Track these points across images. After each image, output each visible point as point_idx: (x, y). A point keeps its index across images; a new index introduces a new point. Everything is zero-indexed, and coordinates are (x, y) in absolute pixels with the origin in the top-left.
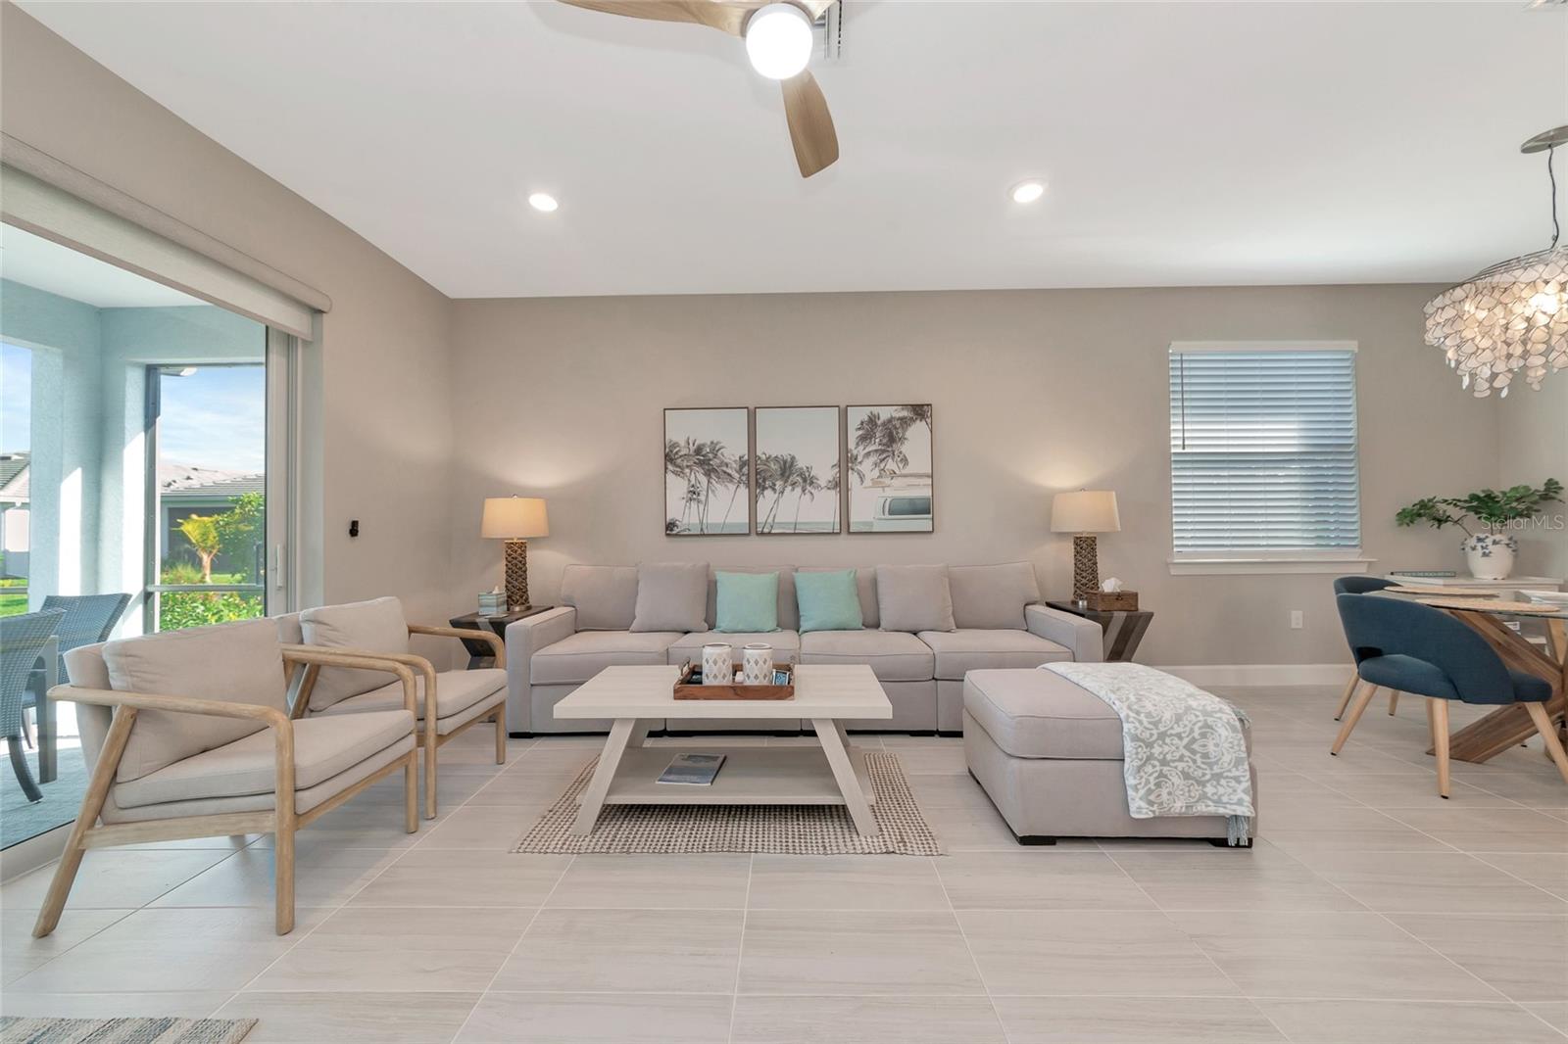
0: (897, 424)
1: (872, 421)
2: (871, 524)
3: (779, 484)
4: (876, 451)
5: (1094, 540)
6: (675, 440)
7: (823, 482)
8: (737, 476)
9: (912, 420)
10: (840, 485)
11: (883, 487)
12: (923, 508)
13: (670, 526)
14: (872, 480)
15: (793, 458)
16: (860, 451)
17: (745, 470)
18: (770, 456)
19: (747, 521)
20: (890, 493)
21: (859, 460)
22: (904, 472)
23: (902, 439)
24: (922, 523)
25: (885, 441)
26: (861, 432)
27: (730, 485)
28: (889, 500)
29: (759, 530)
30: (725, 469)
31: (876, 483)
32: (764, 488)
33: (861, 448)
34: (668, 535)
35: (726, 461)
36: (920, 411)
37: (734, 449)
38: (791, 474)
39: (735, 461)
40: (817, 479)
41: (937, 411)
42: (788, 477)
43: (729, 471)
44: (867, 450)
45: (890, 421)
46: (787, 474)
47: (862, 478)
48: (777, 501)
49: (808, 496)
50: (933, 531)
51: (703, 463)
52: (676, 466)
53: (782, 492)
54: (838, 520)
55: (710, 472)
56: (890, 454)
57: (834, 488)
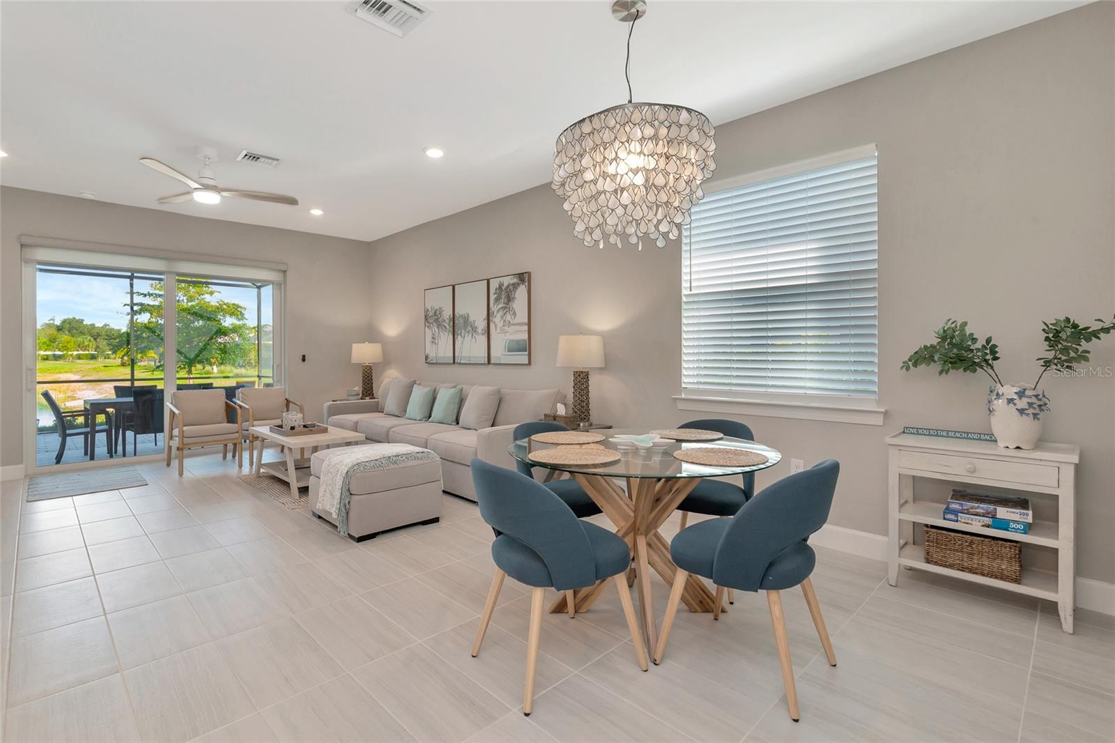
1: (500, 287)
2: (500, 358)
3: (463, 331)
4: (502, 308)
5: (587, 374)
6: (429, 307)
7: (480, 331)
8: (448, 327)
9: (518, 284)
10: (487, 332)
11: (505, 333)
12: (522, 347)
13: (427, 357)
14: (500, 328)
15: (468, 315)
16: (495, 309)
17: (451, 324)
18: (460, 314)
19: (452, 355)
20: (508, 337)
21: (495, 314)
22: (514, 322)
23: (514, 299)
24: (524, 358)
25: (506, 301)
26: (496, 296)
27: (446, 333)
28: (507, 341)
29: (457, 361)
30: (444, 323)
31: (502, 330)
33: (496, 306)
34: (426, 362)
35: (444, 318)
36: (524, 278)
37: (447, 312)
38: (467, 325)
39: (447, 319)
40: (477, 328)
41: (533, 277)
42: (467, 327)
43: (445, 325)
44: (498, 308)
45: (508, 287)
47: (496, 327)
48: (462, 343)
49: (474, 339)
50: (530, 363)
51: (437, 320)
52: (428, 323)
53: (464, 337)
54: (486, 355)
55: (439, 326)
56: (508, 309)
57: (485, 334)
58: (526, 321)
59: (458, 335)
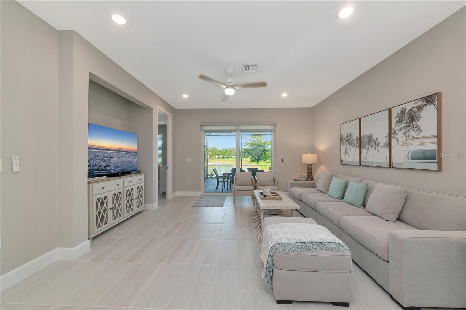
0: (416, 110)
1: (403, 112)
2: (402, 164)
3: (367, 146)
4: (404, 127)
6: (342, 133)
7: (382, 145)
8: (356, 144)
9: (424, 106)
11: (407, 145)
12: (433, 156)
13: (342, 161)
14: (402, 142)
15: (372, 135)
16: (397, 128)
17: (358, 142)
18: (365, 135)
19: (359, 160)
20: (412, 148)
21: (397, 132)
22: (419, 136)
23: (418, 118)
24: (433, 165)
25: (409, 121)
26: (397, 119)
27: (354, 147)
28: (411, 152)
29: (362, 164)
31: (404, 144)
33: (397, 126)
34: (341, 164)
35: (354, 139)
36: (429, 100)
37: (356, 135)
38: (371, 142)
39: (355, 139)
40: (380, 143)
42: (370, 143)
43: (354, 142)
44: (400, 128)
45: (411, 110)
46: (370, 142)
47: (398, 141)
48: (367, 153)
49: (377, 150)
50: (439, 170)
51: (348, 140)
52: (343, 142)
53: (368, 149)
54: (388, 161)
55: (350, 143)
56: (412, 127)
57: (386, 147)
58: (436, 133)
59: (363, 148)
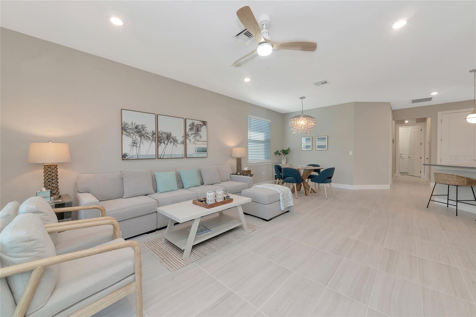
1: (193, 124)
2: (192, 155)
3: (166, 142)
4: (194, 133)
5: (240, 159)
6: (126, 122)
7: (179, 142)
8: (151, 138)
9: (203, 125)
10: (185, 143)
11: (196, 144)
12: (204, 150)
13: (124, 156)
15: (171, 133)
16: (189, 133)
17: (154, 136)
18: (163, 132)
19: (155, 154)
20: (197, 146)
21: (190, 135)
22: (201, 140)
23: (200, 131)
24: (204, 155)
25: (196, 130)
26: (190, 127)
27: (149, 141)
28: (197, 148)
29: (159, 157)
30: (147, 135)
31: (194, 143)
32: (161, 143)
34: (123, 159)
35: (147, 132)
36: (204, 123)
37: (150, 128)
39: (151, 132)
41: (209, 124)
42: (169, 140)
43: (149, 136)
44: (191, 133)
45: (197, 125)
46: (169, 138)
47: (190, 141)
48: (165, 147)
49: (175, 146)
50: (207, 157)
51: (139, 132)
52: (128, 133)
53: (167, 144)
54: (183, 154)
55: (141, 136)
56: (197, 134)
57: (183, 144)
58: (206, 140)
